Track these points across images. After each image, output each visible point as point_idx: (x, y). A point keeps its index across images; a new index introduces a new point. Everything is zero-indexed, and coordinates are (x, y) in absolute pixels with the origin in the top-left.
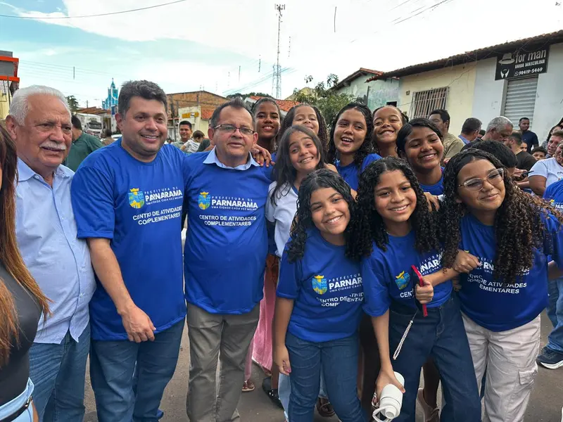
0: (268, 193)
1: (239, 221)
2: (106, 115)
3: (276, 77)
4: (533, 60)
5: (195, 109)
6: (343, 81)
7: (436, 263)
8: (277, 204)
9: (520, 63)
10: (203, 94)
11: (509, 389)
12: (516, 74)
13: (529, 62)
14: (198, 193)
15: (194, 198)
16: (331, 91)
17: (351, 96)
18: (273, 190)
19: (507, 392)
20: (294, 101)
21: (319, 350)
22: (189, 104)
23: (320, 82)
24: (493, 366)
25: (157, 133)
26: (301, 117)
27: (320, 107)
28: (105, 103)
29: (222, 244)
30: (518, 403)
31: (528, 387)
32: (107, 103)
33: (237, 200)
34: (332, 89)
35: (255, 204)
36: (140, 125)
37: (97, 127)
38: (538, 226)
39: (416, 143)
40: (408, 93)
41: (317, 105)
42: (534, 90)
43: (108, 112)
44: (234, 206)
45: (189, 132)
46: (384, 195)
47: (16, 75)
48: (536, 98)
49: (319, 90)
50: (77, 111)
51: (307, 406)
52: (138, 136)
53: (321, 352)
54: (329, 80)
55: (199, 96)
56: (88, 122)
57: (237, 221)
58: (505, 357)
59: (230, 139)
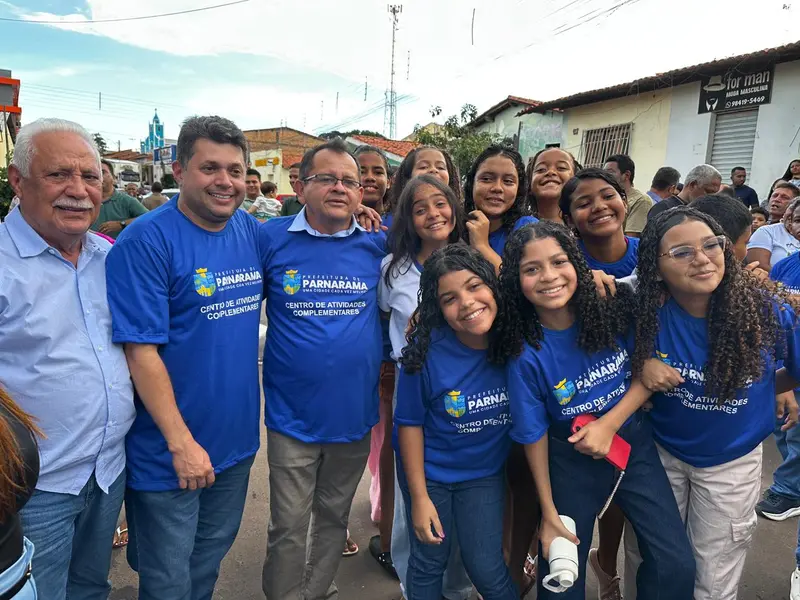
0: (380, 271)
1: (342, 308)
2: (146, 162)
3: (389, 108)
4: (751, 86)
5: (274, 154)
6: (485, 114)
7: (612, 368)
8: (394, 285)
9: (733, 90)
10: (285, 132)
11: (717, 548)
12: (728, 105)
13: (745, 88)
14: (283, 272)
15: (276, 279)
16: (467, 129)
17: (496, 135)
18: (387, 267)
19: (715, 552)
20: (414, 143)
21: (450, 494)
22: (265, 146)
23: (452, 115)
24: (697, 517)
25: (231, 191)
26: (425, 165)
27: (452, 152)
28: (144, 145)
29: (319, 342)
30: (729, 567)
31: (743, 545)
32: (147, 144)
33: (339, 279)
34: (468, 125)
35: (364, 284)
36: (207, 179)
37: (134, 178)
38: (770, 320)
39: (585, 202)
40: (575, 132)
41: (448, 148)
42: (753, 128)
43: (149, 157)
44: (335, 288)
45: (257, 184)
46: (531, 271)
47: (16, 104)
48: (756, 140)
49: (450, 126)
51: (434, 572)
53: (453, 497)
54: (463, 113)
55: (280, 136)
56: (121, 171)
57: (339, 308)
58: (713, 503)
59: (328, 195)
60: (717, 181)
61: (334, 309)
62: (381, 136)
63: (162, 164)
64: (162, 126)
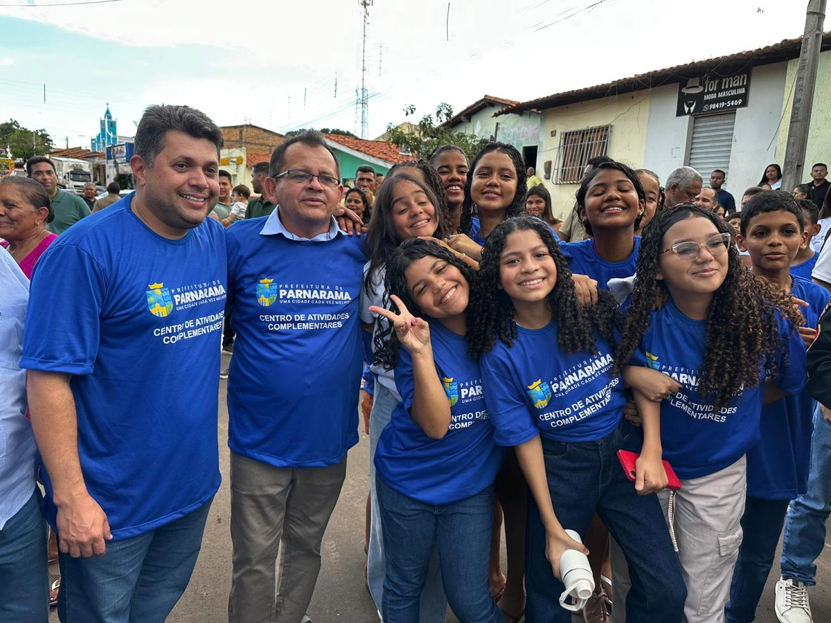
1: (324, 321)
2: (97, 160)
3: (360, 105)
4: (729, 89)
5: (238, 153)
6: (460, 114)
7: (590, 371)
9: (711, 93)
10: (250, 130)
11: (704, 563)
12: (706, 108)
13: (723, 91)
14: (256, 282)
15: (248, 289)
16: (442, 129)
17: (473, 137)
19: (701, 568)
20: (387, 143)
21: (434, 520)
22: (228, 144)
23: (426, 115)
25: (206, 193)
28: (95, 142)
30: (717, 583)
31: (730, 559)
32: (99, 141)
33: (320, 289)
34: (444, 125)
35: (347, 294)
36: (179, 178)
37: (84, 178)
40: (553, 134)
41: (423, 149)
42: (730, 132)
43: (100, 156)
44: (315, 299)
45: (228, 187)
46: (511, 263)
48: (733, 143)
49: (424, 126)
50: (50, 153)
51: (410, 595)
52: (175, 196)
54: (439, 112)
55: (244, 133)
56: (69, 170)
57: (321, 321)
58: (699, 517)
59: (304, 193)
60: (698, 183)
61: (314, 322)
62: (352, 135)
63: (115, 162)
64: (115, 122)
